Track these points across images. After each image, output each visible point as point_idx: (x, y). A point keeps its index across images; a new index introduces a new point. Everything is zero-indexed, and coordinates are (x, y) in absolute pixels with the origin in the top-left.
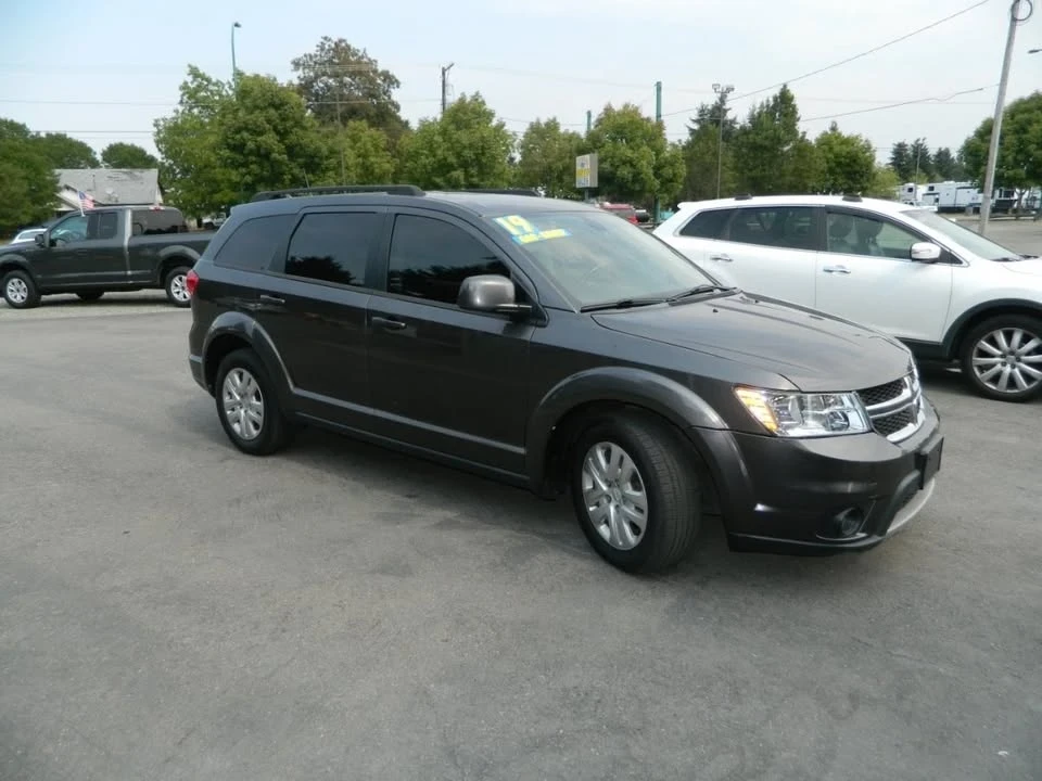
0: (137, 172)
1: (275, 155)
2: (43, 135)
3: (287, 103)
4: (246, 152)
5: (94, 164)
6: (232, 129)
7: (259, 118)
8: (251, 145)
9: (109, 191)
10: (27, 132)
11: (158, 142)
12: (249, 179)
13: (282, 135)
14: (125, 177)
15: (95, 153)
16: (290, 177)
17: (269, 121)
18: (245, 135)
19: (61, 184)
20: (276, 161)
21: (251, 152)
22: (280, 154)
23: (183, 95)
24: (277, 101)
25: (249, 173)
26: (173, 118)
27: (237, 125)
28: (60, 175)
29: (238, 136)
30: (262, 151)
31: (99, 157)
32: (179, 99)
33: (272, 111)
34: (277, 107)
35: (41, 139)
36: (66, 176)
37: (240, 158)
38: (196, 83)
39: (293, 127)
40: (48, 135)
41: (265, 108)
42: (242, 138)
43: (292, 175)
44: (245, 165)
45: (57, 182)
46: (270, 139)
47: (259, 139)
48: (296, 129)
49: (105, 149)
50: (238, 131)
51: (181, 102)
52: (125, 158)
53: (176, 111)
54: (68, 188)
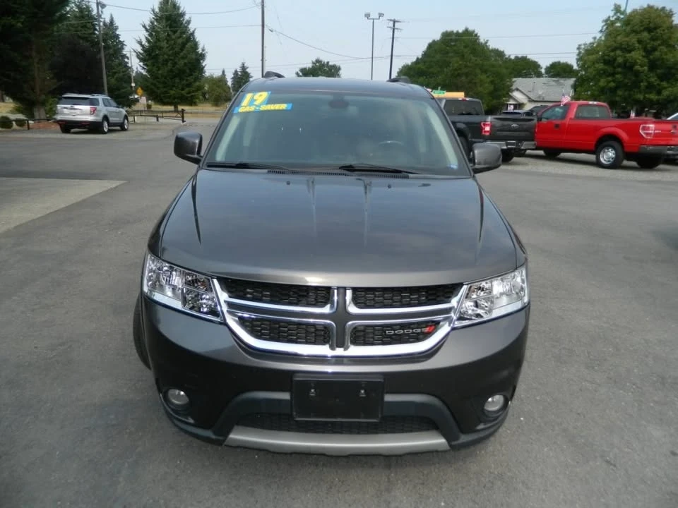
0: (562, 81)
1: (637, 67)
2: (513, 57)
3: (660, 27)
4: (615, 65)
5: (539, 75)
6: (610, 49)
7: (633, 39)
8: (620, 60)
9: (540, 93)
10: (505, 55)
11: (578, 60)
12: (612, 84)
13: (648, 52)
14: (554, 83)
15: (542, 68)
16: (646, 84)
17: (640, 42)
18: (618, 52)
19: (514, 87)
20: (638, 71)
21: (619, 66)
22: (642, 66)
23: (604, 26)
24: (651, 25)
25: (614, 81)
26: (591, 44)
27: (615, 45)
28: (515, 81)
29: (612, 54)
30: (628, 64)
31: (543, 71)
32: (600, 29)
33: (645, 35)
34: (649, 30)
35: (510, 60)
36: (519, 82)
37: (610, 69)
38: (615, 17)
39: (659, 45)
40: (516, 57)
41: (641, 31)
42: (615, 55)
43: (649, 83)
44: (613, 74)
45: (512, 85)
46: (637, 55)
47: (628, 55)
48: (661, 47)
49: (548, 65)
50: (614, 50)
51: (601, 31)
52: (559, 70)
53: (595, 38)
54: (517, 90)
